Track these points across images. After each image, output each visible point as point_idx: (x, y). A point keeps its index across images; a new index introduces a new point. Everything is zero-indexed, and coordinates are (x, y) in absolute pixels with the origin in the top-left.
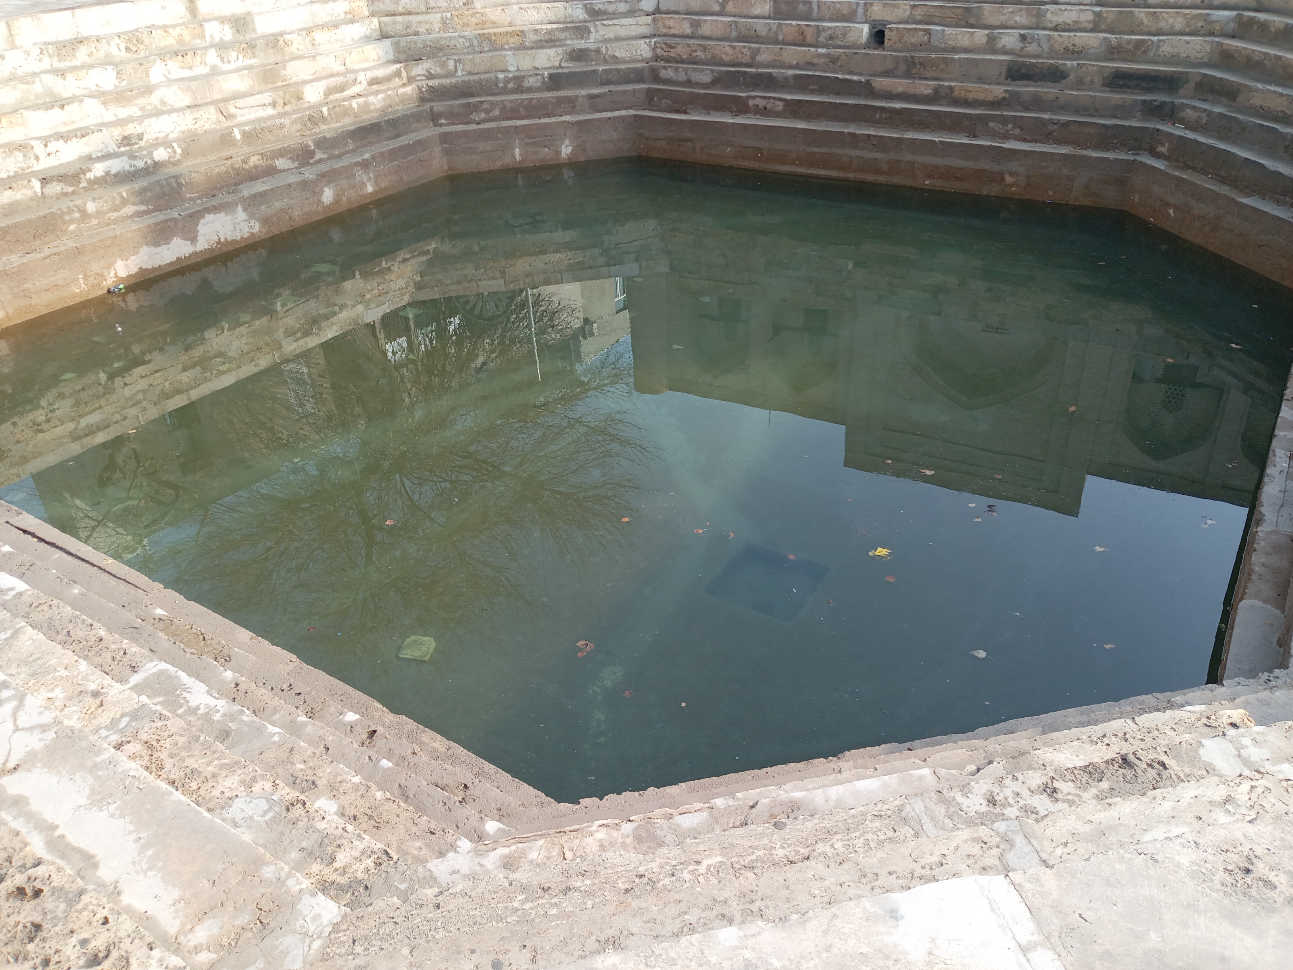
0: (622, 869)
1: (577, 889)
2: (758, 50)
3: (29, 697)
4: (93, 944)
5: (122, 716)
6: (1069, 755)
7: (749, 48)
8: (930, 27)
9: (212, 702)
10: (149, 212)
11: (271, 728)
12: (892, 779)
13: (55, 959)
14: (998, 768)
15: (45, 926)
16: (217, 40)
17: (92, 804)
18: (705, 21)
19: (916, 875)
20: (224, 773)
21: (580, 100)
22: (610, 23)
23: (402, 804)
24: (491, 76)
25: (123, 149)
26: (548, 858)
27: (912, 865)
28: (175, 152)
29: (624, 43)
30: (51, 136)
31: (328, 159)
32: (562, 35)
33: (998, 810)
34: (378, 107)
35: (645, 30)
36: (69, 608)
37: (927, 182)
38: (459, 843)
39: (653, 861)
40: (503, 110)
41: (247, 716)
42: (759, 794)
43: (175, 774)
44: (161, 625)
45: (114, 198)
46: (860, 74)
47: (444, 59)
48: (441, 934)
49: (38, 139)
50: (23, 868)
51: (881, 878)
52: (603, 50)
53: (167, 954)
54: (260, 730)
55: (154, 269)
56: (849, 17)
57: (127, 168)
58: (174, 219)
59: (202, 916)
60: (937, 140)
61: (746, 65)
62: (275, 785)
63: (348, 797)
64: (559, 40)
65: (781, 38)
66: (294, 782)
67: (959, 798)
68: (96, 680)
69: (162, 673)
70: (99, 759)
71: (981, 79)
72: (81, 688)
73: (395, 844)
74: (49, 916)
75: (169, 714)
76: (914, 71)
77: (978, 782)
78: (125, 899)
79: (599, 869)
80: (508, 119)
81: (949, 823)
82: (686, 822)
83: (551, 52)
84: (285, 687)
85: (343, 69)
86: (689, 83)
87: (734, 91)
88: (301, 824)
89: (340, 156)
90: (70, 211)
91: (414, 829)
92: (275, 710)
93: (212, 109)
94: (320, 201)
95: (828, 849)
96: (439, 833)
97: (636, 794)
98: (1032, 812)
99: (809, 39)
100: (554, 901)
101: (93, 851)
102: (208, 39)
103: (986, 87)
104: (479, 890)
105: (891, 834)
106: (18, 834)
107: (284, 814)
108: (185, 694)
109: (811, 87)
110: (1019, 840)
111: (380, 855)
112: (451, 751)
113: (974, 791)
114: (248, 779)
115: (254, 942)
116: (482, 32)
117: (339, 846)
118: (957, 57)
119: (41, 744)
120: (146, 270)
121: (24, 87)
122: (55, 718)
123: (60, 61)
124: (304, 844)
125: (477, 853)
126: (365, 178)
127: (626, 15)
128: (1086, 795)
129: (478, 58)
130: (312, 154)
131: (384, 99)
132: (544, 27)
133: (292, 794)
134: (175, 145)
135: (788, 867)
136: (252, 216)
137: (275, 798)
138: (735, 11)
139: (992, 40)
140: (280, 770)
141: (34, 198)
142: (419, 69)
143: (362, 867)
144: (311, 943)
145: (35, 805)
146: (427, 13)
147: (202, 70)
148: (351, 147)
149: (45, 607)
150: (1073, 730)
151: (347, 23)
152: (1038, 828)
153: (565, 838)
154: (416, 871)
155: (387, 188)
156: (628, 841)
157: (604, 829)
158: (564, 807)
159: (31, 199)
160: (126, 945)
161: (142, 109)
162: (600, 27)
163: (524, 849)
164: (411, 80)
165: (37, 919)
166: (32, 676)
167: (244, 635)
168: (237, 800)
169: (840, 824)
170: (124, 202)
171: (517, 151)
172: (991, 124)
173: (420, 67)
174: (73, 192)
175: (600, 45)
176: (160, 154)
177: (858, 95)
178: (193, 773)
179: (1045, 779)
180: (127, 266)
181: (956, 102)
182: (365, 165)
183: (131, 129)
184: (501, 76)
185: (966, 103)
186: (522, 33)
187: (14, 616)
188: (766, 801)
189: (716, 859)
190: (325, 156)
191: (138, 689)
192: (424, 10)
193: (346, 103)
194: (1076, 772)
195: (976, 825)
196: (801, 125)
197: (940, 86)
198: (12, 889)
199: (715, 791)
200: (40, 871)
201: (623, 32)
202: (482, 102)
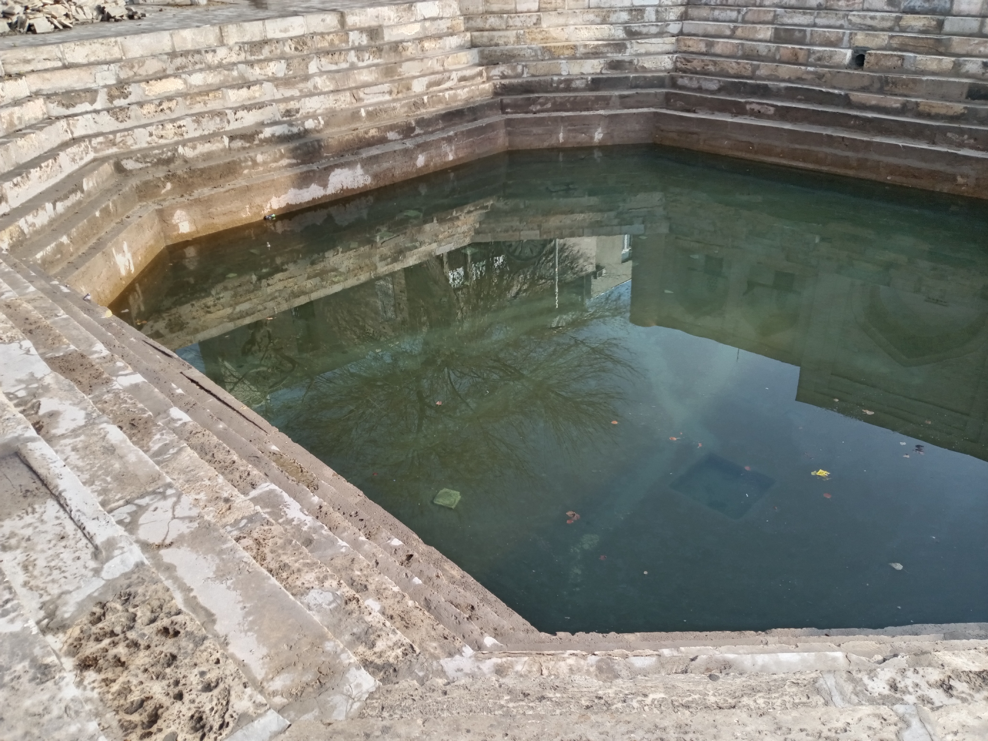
0: (585, 690)
1: (550, 699)
2: (758, 67)
3: (184, 496)
4: (208, 676)
5: (242, 518)
6: (966, 661)
7: (751, 65)
8: (904, 54)
9: (303, 517)
10: (297, 165)
11: (341, 542)
12: (810, 656)
13: (183, 682)
14: (902, 660)
15: (180, 658)
16: (357, 44)
17: (216, 578)
18: (718, 42)
19: (823, 735)
20: (306, 569)
21: (613, 99)
22: (643, 41)
23: (426, 612)
24: (548, 78)
25: (285, 119)
26: (530, 672)
27: (821, 727)
28: (319, 123)
29: (652, 57)
30: (240, 107)
31: (424, 134)
32: (605, 50)
33: (898, 695)
34: (463, 97)
35: (669, 48)
36: (215, 438)
37: (889, 178)
38: (464, 649)
39: (610, 688)
40: (554, 104)
41: (325, 531)
42: (699, 651)
43: (274, 565)
44: (274, 458)
45: (275, 153)
46: (840, 89)
47: (515, 64)
48: (445, 714)
49: (231, 108)
50: (169, 614)
51: (793, 732)
52: (635, 62)
53: (255, 693)
54: (333, 543)
55: (296, 205)
56: (836, 44)
57: (286, 132)
58: (313, 171)
59: (280, 670)
60: (901, 144)
61: (747, 78)
62: (339, 584)
63: (388, 601)
64: (602, 53)
65: (778, 57)
66: (352, 583)
67: (866, 680)
68: (228, 491)
69: (272, 491)
70: (224, 547)
71: (944, 98)
72: (217, 495)
73: (418, 641)
74: (182, 651)
75: (273, 521)
76: (887, 88)
77: (883, 670)
78: (231, 649)
79: (568, 687)
80: (557, 111)
81: (855, 699)
82: (639, 662)
83: (595, 62)
84: (353, 513)
85: (441, 69)
86: (700, 89)
87: (735, 97)
88: (354, 615)
89: (432, 132)
90: (246, 160)
91: (433, 633)
92: (345, 529)
93: (348, 94)
94: (415, 165)
95: (751, 703)
96: (450, 639)
97: (600, 635)
98: (928, 702)
99: (801, 59)
100: (531, 704)
101: (213, 611)
102: (350, 44)
103: (948, 104)
104: (476, 686)
105: (804, 699)
106: (168, 590)
107: (343, 606)
108: (285, 509)
109: (799, 97)
110: (915, 723)
111: (407, 647)
112: (464, 580)
113: (879, 676)
114: (321, 576)
115: (313, 695)
116: (545, 45)
117: (379, 636)
118: (925, 78)
119: (188, 530)
120: (291, 205)
121: (226, 72)
122: (199, 513)
123: (251, 55)
124: (355, 630)
125: (477, 659)
126: (448, 149)
127: (656, 35)
128: (978, 696)
129: (540, 64)
130: (413, 129)
131: (468, 92)
132: (592, 43)
133: (350, 592)
134: (320, 118)
135: (718, 711)
136: (366, 172)
137: (338, 593)
138: (743, 35)
139: (957, 66)
140: (343, 574)
141: (223, 150)
142: (496, 71)
143: (394, 654)
144: (353, 704)
145: (180, 572)
146: (506, 29)
147: (344, 65)
148: (441, 126)
149: (200, 435)
150: (972, 641)
151: (448, 36)
152: (933, 716)
153: (543, 658)
154: (431, 665)
155: (462, 158)
156: (592, 669)
157: (574, 658)
158: (544, 635)
159: (222, 150)
160: (229, 680)
161: (301, 91)
162: (635, 45)
163: (512, 662)
164: (489, 79)
165: (175, 651)
166: (188, 481)
167: (329, 472)
168: (312, 591)
169: (763, 685)
170: (282, 156)
171: (561, 135)
172: (949, 135)
173: (497, 70)
174: (249, 147)
175: (633, 58)
176: (310, 124)
177: (837, 105)
178: (284, 567)
179: (942, 677)
180: (279, 202)
181: (920, 115)
182: (449, 140)
183: (292, 105)
184: (556, 78)
185: (929, 116)
186: (575, 47)
187: (180, 438)
188: (704, 657)
189: (660, 695)
190: (422, 132)
191: (255, 500)
192: (504, 27)
193: (441, 94)
194: (971, 675)
195: (879, 704)
196: (788, 126)
197: (908, 101)
198: (160, 628)
199: (663, 643)
200: (179, 619)
201: (652, 49)
202: (539, 98)
